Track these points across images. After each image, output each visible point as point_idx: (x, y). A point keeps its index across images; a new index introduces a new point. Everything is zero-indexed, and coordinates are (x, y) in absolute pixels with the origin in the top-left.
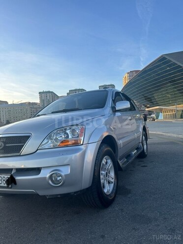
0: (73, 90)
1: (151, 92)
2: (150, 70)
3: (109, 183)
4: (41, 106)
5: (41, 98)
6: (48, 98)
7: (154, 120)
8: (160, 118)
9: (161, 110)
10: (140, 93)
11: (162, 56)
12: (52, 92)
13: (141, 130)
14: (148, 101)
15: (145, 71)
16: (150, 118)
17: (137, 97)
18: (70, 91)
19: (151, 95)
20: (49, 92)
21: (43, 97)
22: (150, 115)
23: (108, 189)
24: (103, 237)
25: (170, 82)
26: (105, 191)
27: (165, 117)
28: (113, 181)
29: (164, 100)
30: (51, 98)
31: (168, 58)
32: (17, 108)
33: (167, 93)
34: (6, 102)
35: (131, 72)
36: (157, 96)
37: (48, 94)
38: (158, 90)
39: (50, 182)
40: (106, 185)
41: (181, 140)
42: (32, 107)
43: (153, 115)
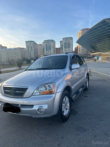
0: (46, 41)
1: (95, 43)
2: (96, 29)
3: (66, 109)
4: (27, 50)
5: (27, 45)
6: (31, 45)
7: (95, 61)
8: (99, 59)
9: (100, 55)
10: (88, 43)
11: (104, 20)
12: (33, 42)
13: (86, 76)
14: (93, 49)
15: (92, 29)
16: (93, 59)
17: (86, 46)
18: (44, 41)
19: (95, 45)
20: (32, 41)
21: (28, 44)
22: (93, 57)
23: (66, 113)
24: (62, 138)
25: (107, 37)
26: (64, 114)
27: (103, 59)
28: (68, 108)
29: (102, 48)
30: (33, 45)
31: (108, 21)
32: (12, 51)
33: (105, 44)
34: (6, 47)
35: (83, 29)
36: (98, 46)
37: (31, 43)
38: (99, 42)
39: (38, 112)
40: (65, 111)
41: (109, 78)
42: (21, 50)
43: (96, 58)
